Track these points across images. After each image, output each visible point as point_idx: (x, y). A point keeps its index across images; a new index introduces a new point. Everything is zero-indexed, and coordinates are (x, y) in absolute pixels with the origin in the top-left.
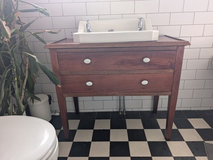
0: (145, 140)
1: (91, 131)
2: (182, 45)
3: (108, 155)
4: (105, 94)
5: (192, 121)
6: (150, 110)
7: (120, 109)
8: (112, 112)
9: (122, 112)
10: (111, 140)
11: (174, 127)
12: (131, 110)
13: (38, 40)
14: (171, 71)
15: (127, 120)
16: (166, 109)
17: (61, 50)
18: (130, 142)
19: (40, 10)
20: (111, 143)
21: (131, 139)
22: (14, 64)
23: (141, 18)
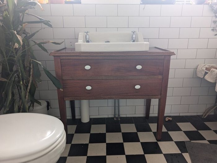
0: (139, 141)
1: (88, 135)
2: (169, 55)
3: (105, 154)
4: (102, 97)
5: (180, 125)
6: (142, 116)
7: (115, 114)
8: (107, 118)
9: (116, 118)
10: (107, 142)
11: (164, 130)
12: (125, 116)
13: (40, 49)
14: (160, 77)
15: (121, 125)
16: (157, 115)
17: (64, 57)
18: (124, 143)
19: (45, 22)
20: (107, 144)
21: (125, 140)
22: (19, 69)
23: (134, 32)
